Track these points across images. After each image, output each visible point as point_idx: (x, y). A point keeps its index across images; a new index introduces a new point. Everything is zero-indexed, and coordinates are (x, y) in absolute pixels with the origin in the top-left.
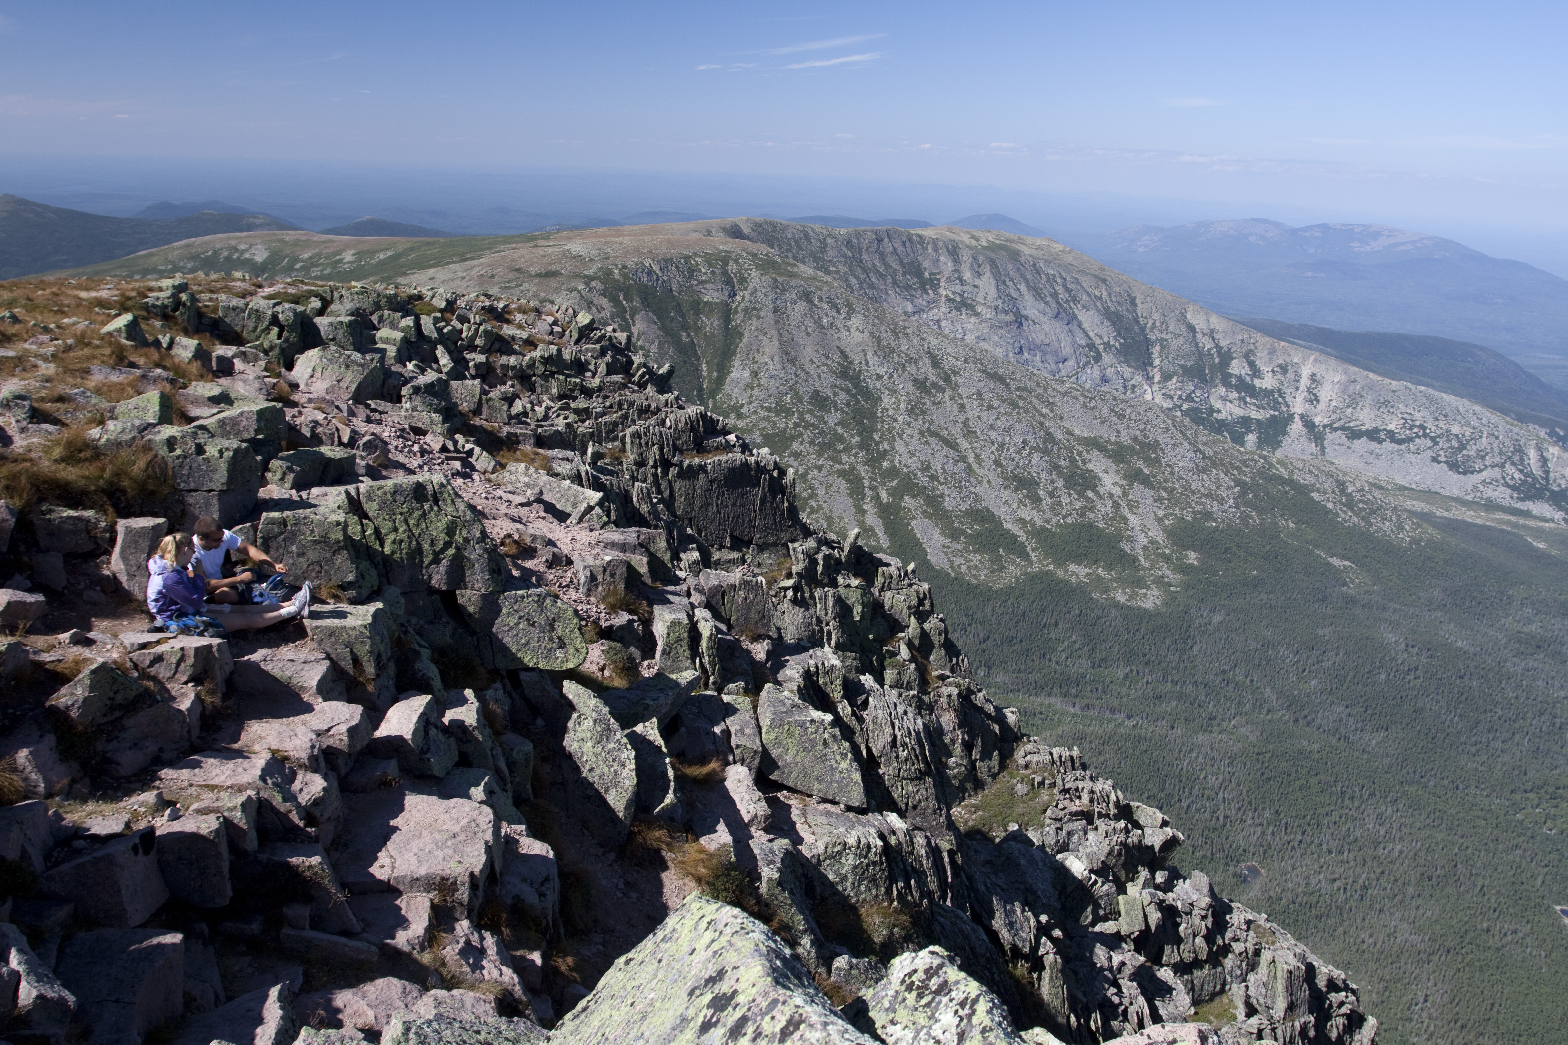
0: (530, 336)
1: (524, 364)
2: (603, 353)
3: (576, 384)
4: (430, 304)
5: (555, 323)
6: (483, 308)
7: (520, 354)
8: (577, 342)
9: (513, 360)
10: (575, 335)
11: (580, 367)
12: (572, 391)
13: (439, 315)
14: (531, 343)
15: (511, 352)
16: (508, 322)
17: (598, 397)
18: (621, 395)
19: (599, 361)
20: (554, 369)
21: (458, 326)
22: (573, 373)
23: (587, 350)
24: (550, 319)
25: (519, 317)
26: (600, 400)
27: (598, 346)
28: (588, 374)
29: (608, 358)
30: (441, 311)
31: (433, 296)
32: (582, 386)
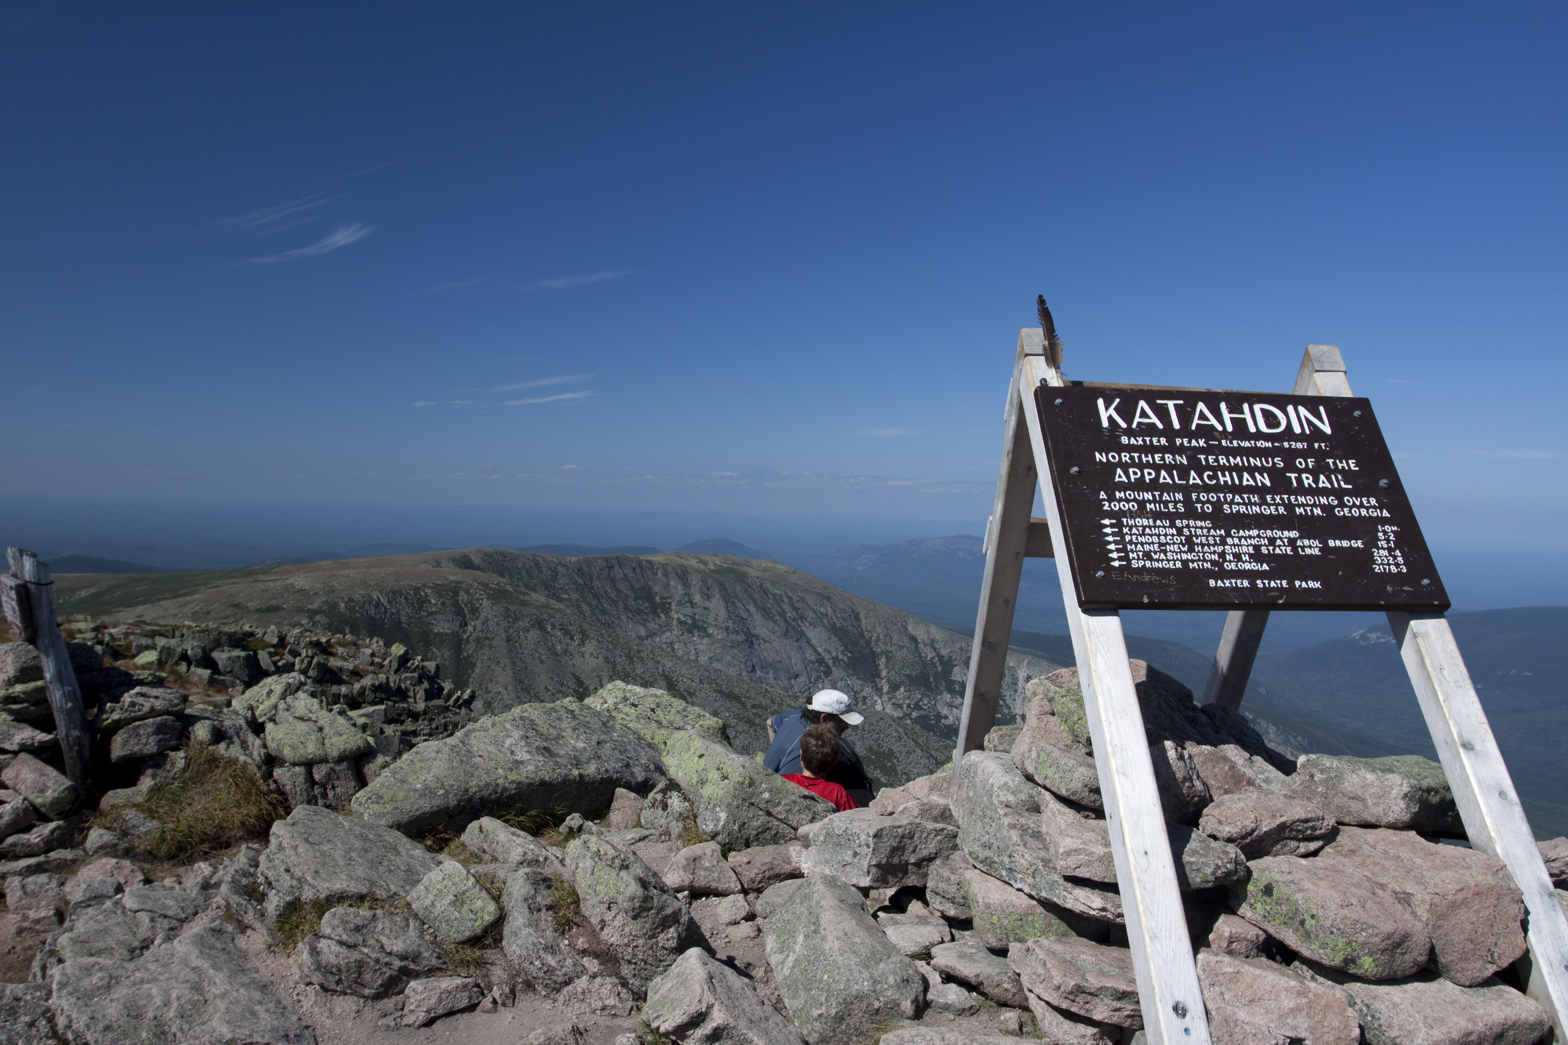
0: (355, 667)
1: (355, 692)
2: (420, 681)
3: (404, 709)
4: (262, 640)
5: (373, 655)
6: (311, 643)
7: (349, 683)
8: (396, 672)
9: (344, 689)
10: (395, 665)
11: (402, 694)
12: (400, 715)
13: (272, 650)
14: (357, 674)
15: (341, 682)
16: (333, 654)
17: (424, 720)
18: (445, 717)
19: (417, 688)
20: (383, 696)
21: (291, 659)
22: (397, 699)
23: (406, 678)
24: (368, 651)
25: (340, 650)
26: (426, 723)
27: (416, 675)
28: (411, 700)
29: (426, 685)
30: (274, 646)
31: (265, 633)
32: (410, 711)
